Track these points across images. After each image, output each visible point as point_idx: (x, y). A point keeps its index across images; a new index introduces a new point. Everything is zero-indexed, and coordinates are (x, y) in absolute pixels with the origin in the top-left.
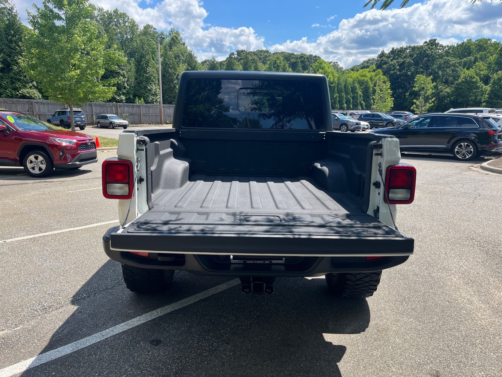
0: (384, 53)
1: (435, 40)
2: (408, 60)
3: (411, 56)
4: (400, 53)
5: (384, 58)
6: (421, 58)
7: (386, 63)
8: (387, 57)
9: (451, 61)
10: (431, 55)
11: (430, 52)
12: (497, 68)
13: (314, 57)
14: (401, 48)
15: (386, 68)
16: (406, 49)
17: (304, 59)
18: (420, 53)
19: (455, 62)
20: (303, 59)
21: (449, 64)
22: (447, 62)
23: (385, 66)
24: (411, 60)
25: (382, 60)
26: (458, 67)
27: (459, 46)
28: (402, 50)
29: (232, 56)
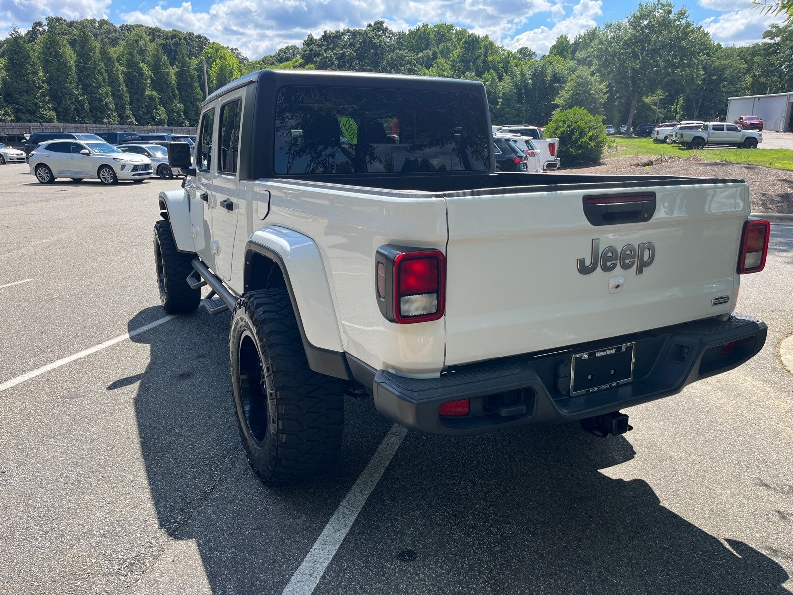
0: (312, 38)
1: (382, 23)
2: (349, 51)
3: (352, 45)
4: (335, 40)
5: (315, 47)
6: (366, 50)
7: (318, 54)
8: (317, 45)
9: (405, 57)
10: (380, 45)
11: (378, 41)
12: (464, 68)
13: (196, 37)
14: (336, 32)
15: (320, 63)
16: (344, 34)
17: (180, 39)
18: (364, 42)
19: (411, 58)
20: (177, 39)
21: (403, 60)
22: (401, 58)
23: (316, 59)
24: (353, 52)
25: (311, 50)
26: (415, 66)
27: (411, 33)
28: (338, 36)
29: (38, 28)
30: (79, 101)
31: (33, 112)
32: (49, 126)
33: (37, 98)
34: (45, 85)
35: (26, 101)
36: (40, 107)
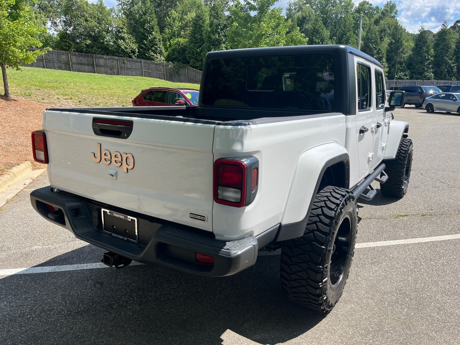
29: (458, 24)
30: (450, 67)
31: (421, 74)
32: (428, 82)
33: (425, 66)
34: (432, 59)
35: (419, 67)
36: (425, 71)
